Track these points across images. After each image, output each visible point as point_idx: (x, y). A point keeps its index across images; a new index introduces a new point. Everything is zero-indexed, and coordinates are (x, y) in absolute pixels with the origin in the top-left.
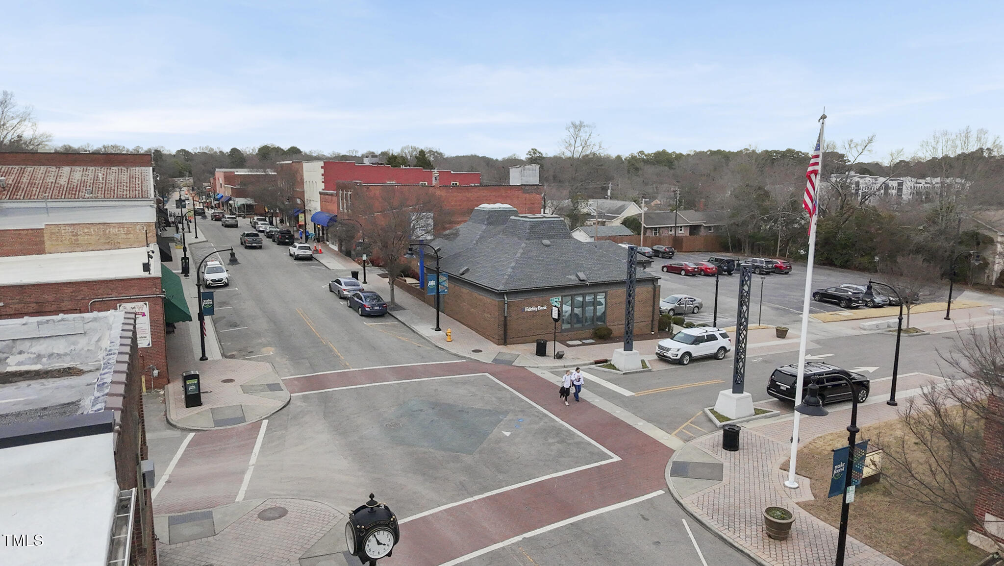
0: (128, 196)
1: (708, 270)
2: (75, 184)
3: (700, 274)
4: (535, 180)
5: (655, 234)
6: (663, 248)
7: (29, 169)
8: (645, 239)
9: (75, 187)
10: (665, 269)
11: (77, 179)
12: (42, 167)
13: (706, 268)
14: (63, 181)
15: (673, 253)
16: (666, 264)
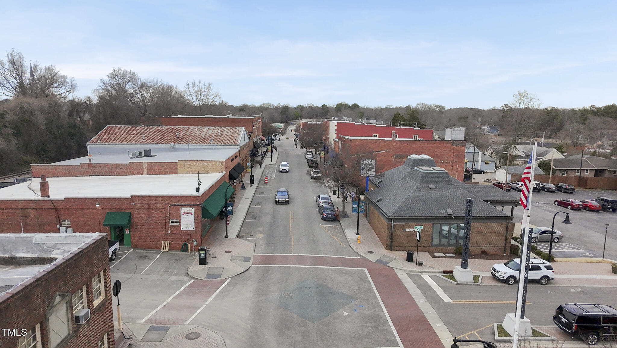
0: (228, 143)
1: (592, 207)
2: (208, 136)
3: (585, 209)
4: (461, 137)
5: (564, 174)
6: (565, 186)
7: (192, 128)
8: (554, 177)
9: (207, 138)
10: (556, 203)
11: (209, 133)
12: (197, 127)
13: (590, 206)
14: (203, 135)
15: (573, 190)
16: (558, 200)
